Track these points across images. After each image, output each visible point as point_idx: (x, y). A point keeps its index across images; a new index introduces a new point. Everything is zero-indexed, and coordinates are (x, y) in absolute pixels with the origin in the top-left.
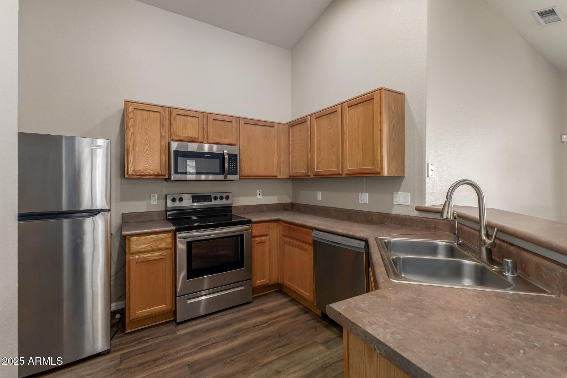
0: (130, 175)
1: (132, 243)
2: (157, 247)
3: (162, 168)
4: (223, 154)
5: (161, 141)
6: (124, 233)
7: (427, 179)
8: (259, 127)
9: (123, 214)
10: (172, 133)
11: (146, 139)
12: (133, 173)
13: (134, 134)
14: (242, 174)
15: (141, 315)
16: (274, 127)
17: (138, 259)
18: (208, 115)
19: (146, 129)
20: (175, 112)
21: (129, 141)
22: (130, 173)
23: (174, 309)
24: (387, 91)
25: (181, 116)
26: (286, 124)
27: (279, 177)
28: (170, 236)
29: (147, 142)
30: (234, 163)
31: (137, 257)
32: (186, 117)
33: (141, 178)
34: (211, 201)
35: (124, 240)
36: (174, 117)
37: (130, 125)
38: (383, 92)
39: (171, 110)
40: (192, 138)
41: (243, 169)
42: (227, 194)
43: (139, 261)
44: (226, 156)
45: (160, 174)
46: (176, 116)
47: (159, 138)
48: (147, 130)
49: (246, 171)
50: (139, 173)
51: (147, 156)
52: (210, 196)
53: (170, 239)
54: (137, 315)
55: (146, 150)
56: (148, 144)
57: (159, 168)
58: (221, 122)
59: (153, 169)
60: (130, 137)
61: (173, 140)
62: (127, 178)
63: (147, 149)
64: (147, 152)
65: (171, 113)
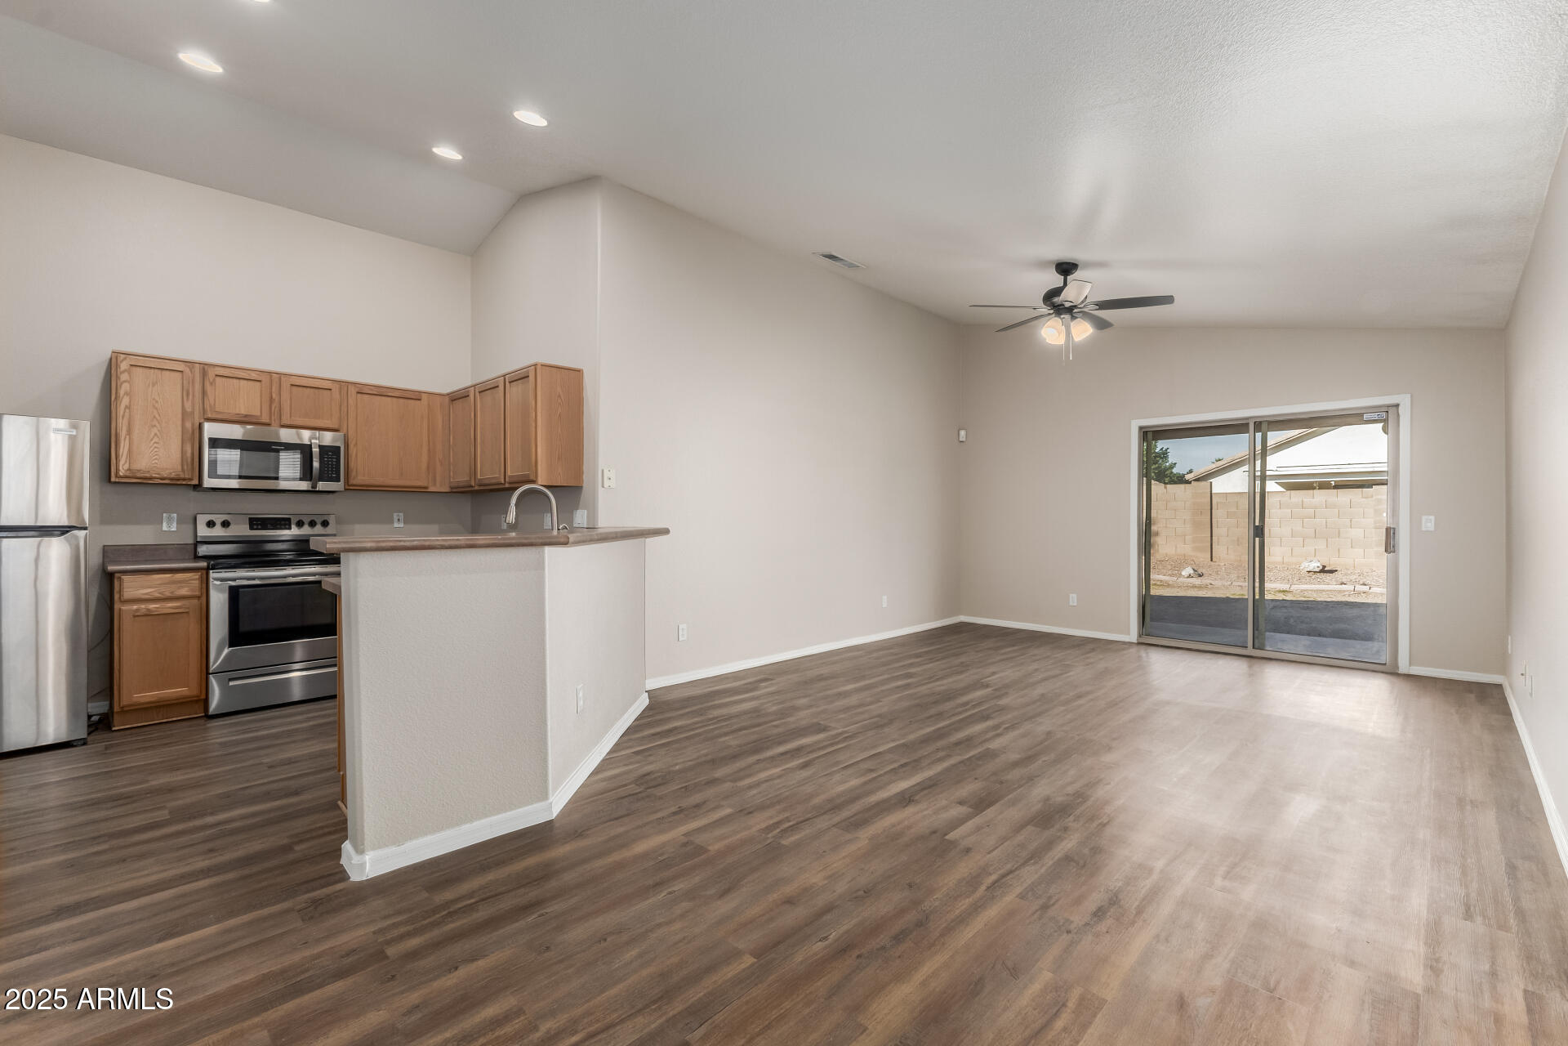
0: (121, 477)
1: (125, 584)
2: (172, 593)
3: (185, 467)
4: (310, 446)
5: (183, 420)
6: (111, 568)
7: (601, 491)
8: (389, 399)
9: (104, 546)
10: (207, 407)
11: (155, 417)
12: (128, 474)
13: (129, 408)
14: (352, 482)
15: (142, 700)
16: (420, 400)
17: (137, 610)
18: (280, 378)
19: (154, 399)
20: (211, 373)
21: (120, 420)
22: (121, 474)
23: (203, 697)
24: (547, 368)
25: (224, 379)
26: (448, 394)
27: (432, 489)
28: (197, 577)
29: (155, 423)
30: (332, 461)
31: (135, 607)
32: (235, 381)
33: (143, 482)
34: (290, 528)
35: (108, 580)
36: (211, 380)
37: (122, 392)
38: (539, 367)
39: (204, 369)
40: (246, 416)
41: (354, 474)
42: (325, 518)
43: (138, 614)
44: (316, 450)
45: (182, 476)
46: (214, 380)
47: (180, 416)
48: (157, 402)
49: (359, 479)
50: (139, 475)
51: (155, 445)
52: (289, 520)
53: (197, 582)
54: (134, 700)
55: (153, 434)
56: (157, 425)
57: (180, 468)
58: (308, 389)
59: (167, 469)
60: (122, 413)
61: (209, 420)
62: (115, 483)
63: (156, 434)
64: (156, 440)
65: (204, 374)
